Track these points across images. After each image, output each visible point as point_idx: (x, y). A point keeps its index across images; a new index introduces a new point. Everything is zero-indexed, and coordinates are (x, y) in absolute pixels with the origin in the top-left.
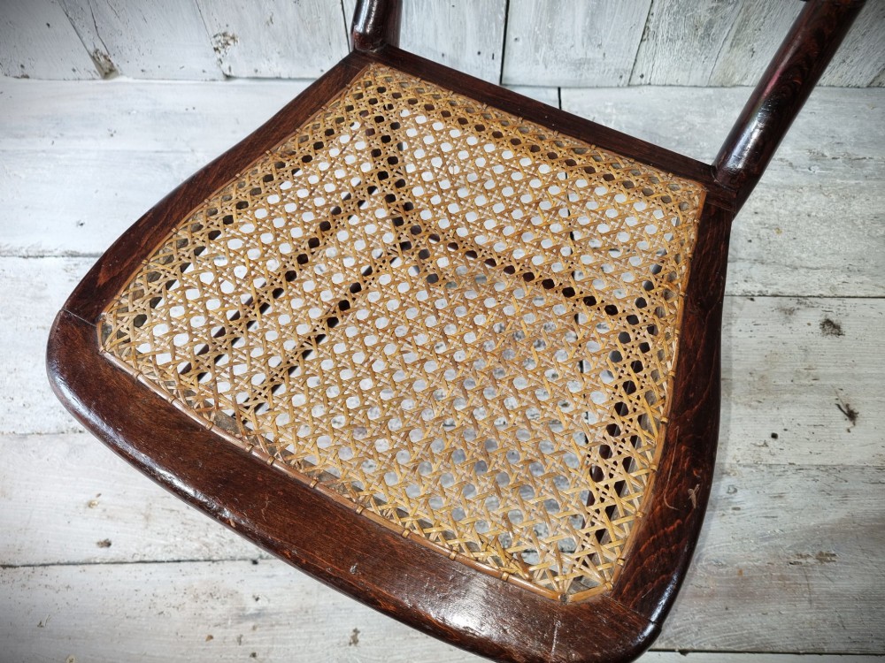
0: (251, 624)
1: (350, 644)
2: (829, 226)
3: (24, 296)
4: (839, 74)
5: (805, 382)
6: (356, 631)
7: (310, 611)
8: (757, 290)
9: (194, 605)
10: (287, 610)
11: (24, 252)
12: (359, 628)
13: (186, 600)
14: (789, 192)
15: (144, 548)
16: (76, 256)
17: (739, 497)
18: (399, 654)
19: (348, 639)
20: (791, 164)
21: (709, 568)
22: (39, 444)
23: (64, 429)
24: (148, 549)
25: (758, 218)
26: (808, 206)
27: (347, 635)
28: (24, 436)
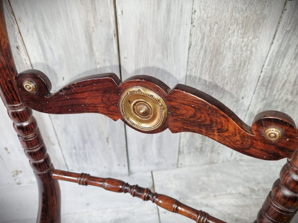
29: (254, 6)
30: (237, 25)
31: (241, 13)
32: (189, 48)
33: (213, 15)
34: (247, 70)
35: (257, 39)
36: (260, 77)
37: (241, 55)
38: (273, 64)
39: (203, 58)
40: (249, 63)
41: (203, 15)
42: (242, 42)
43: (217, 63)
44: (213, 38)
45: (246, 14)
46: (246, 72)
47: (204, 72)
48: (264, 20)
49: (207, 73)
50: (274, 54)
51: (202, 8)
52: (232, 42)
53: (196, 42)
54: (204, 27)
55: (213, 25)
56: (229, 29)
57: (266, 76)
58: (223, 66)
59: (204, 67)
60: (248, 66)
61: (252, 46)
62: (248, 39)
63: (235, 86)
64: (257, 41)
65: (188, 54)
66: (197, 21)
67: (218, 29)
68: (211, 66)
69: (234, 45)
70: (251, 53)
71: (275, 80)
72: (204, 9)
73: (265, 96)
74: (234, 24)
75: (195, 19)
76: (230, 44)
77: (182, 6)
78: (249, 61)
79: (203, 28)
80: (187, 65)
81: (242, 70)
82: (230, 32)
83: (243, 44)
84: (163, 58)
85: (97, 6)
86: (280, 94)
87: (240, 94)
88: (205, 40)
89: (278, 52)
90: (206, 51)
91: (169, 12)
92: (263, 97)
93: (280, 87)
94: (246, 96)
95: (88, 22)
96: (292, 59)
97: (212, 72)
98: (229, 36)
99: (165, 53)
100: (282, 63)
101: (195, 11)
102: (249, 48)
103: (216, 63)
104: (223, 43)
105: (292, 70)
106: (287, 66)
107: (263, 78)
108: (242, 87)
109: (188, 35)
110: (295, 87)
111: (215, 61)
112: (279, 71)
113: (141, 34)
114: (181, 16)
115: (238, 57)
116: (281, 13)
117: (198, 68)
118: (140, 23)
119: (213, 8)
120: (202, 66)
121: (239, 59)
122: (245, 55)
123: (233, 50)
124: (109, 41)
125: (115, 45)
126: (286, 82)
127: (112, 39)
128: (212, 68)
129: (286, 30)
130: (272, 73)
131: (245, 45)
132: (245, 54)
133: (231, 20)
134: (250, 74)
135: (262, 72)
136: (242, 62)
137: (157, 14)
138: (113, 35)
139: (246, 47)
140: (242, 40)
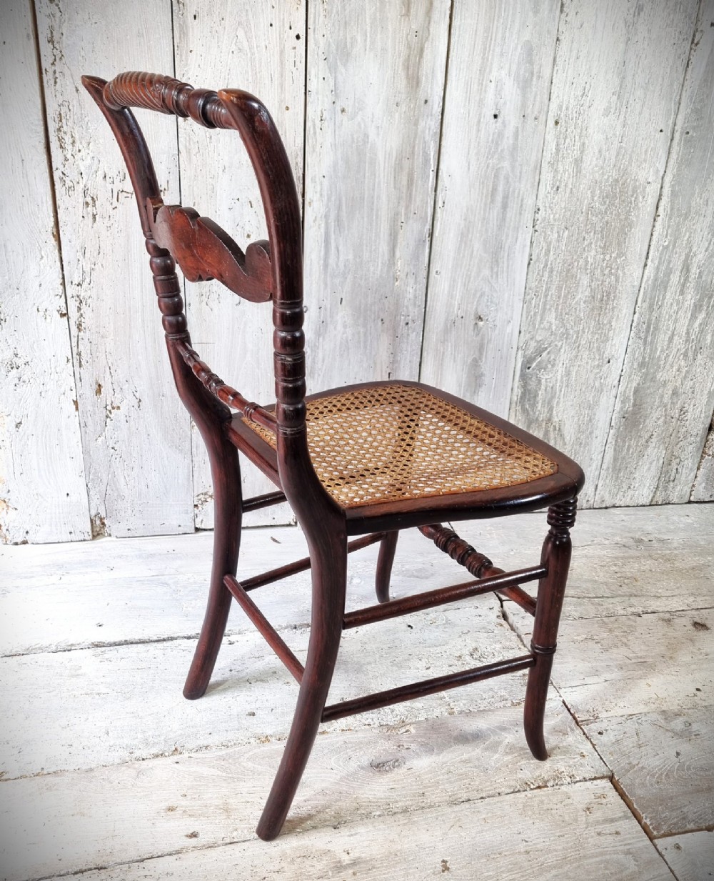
0: (351, 871)
1: (443, 871)
2: (667, 575)
3: (61, 676)
4: (629, 497)
5: (701, 657)
6: (443, 861)
7: (398, 854)
8: (640, 610)
9: (293, 867)
10: (379, 857)
11: (54, 648)
12: (445, 859)
13: (283, 864)
14: (632, 560)
15: (232, 832)
16: (101, 647)
17: (695, 727)
18: (488, 871)
19: (439, 867)
20: (624, 546)
21: (698, 773)
22: (107, 772)
23: (128, 759)
24: (235, 834)
25: (618, 575)
26: (647, 567)
27: (438, 865)
28: (91, 770)
29: (616, 207)
30: (595, 233)
31: (599, 216)
32: (529, 264)
33: (561, 217)
34: (613, 309)
35: (624, 258)
36: (633, 321)
37: (603, 281)
38: (650, 299)
39: (547, 284)
40: (614, 297)
41: (549, 216)
42: (603, 261)
43: (568, 293)
44: (562, 250)
45: (606, 218)
46: (611, 313)
47: (548, 307)
48: (631, 228)
49: (553, 310)
50: (650, 282)
51: (547, 205)
52: (589, 259)
53: (538, 256)
54: (549, 233)
55: (562, 232)
56: (584, 239)
57: (642, 321)
58: (576, 299)
59: (549, 297)
60: (613, 300)
61: (618, 268)
62: (611, 257)
63: (597, 336)
64: (624, 260)
65: (527, 274)
66: (541, 223)
67: (569, 238)
68: (559, 297)
69: (592, 264)
70: (617, 280)
71: (656, 328)
72: (550, 207)
73: (644, 358)
74: (590, 232)
75: (538, 220)
76: (587, 262)
77: (522, 201)
78: (615, 292)
79: (549, 235)
80: (525, 293)
81: (606, 309)
82: (586, 243)
83: (605, 265)
84: (492, 276)
85: (414, 193)
86: (668, 356)
87: (604, 352)
88: (552, 253)
89: (656, 280)
90: (551, 271)
91: (505, 206)
92: (640, 360)
93: (666, 343)
94: (613, 356)
95: (397, 214)
96: (678, 294)
97: (560, 308)
98: (584, 249)
99: (495, 270)
100: (663, 299)
101: (539, 210)
102: (613, 271)
103: (566, 292)
104: (576, 260)
105: (680, 312)
106: (672, 304)
107: (638, 324)
108: (607, 340)
109: (529, 243)
110: (689, 345)
111: (565, 290)
112: (660, 312)
113: (464, 237)
114: (520, 214)
115: (598, 285)
116: (653, 220)
117: (540, 299)
118: (465, 220)
119: (563, 206)
120: (546, 296)
121: (600, 288)
122: (609, 283)
123: (591, 273)
124: (420, 242)
125: (427, 251)
126: (673, 335)
127: (424, 241)
128: (561, 301)
129: (663, 246)
130: (650, 315)
131: (607, 267)
132: (608, 280)
133: (586, 225)
134: (618, 316)
135: (635, 313)
136: (605, 295)
137: (490, 209)
138: (427, 236)
139: (609, 269)
140: (602, 256)
